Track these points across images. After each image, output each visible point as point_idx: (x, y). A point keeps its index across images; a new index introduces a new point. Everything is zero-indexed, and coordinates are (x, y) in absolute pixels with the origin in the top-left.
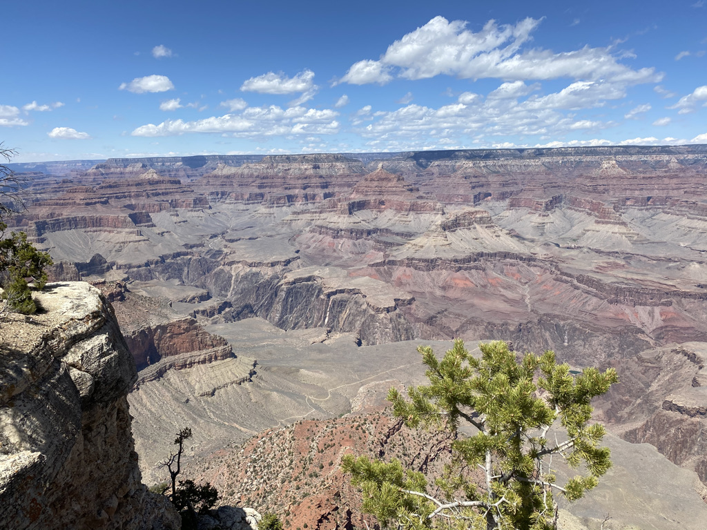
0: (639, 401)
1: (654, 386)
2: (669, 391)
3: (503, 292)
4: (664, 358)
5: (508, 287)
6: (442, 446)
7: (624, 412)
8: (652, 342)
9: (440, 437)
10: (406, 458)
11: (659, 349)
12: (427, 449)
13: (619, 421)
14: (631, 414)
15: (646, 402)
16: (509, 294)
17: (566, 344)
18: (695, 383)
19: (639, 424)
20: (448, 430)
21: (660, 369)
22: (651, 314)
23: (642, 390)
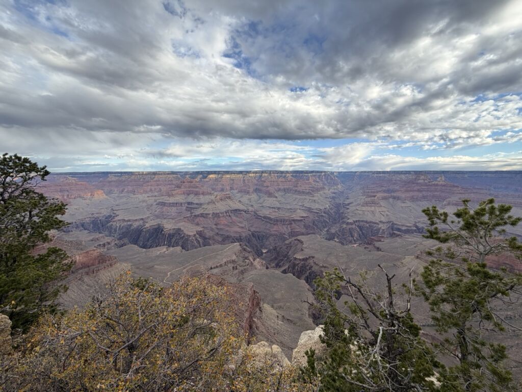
0: (286, 259)
1: (290, 253)
2: (294, 254)
4: (292, 243)
5: (240, 222)
7: (281, 264)
8: (288, 237)
11: (290, 240)
13: (280, 267)
14: (284, 263)
15: (288, 258)
18: (302, 250)
19: (287, 267)
21: (291, 246)
22: (287, 228)
23: (286, 255)
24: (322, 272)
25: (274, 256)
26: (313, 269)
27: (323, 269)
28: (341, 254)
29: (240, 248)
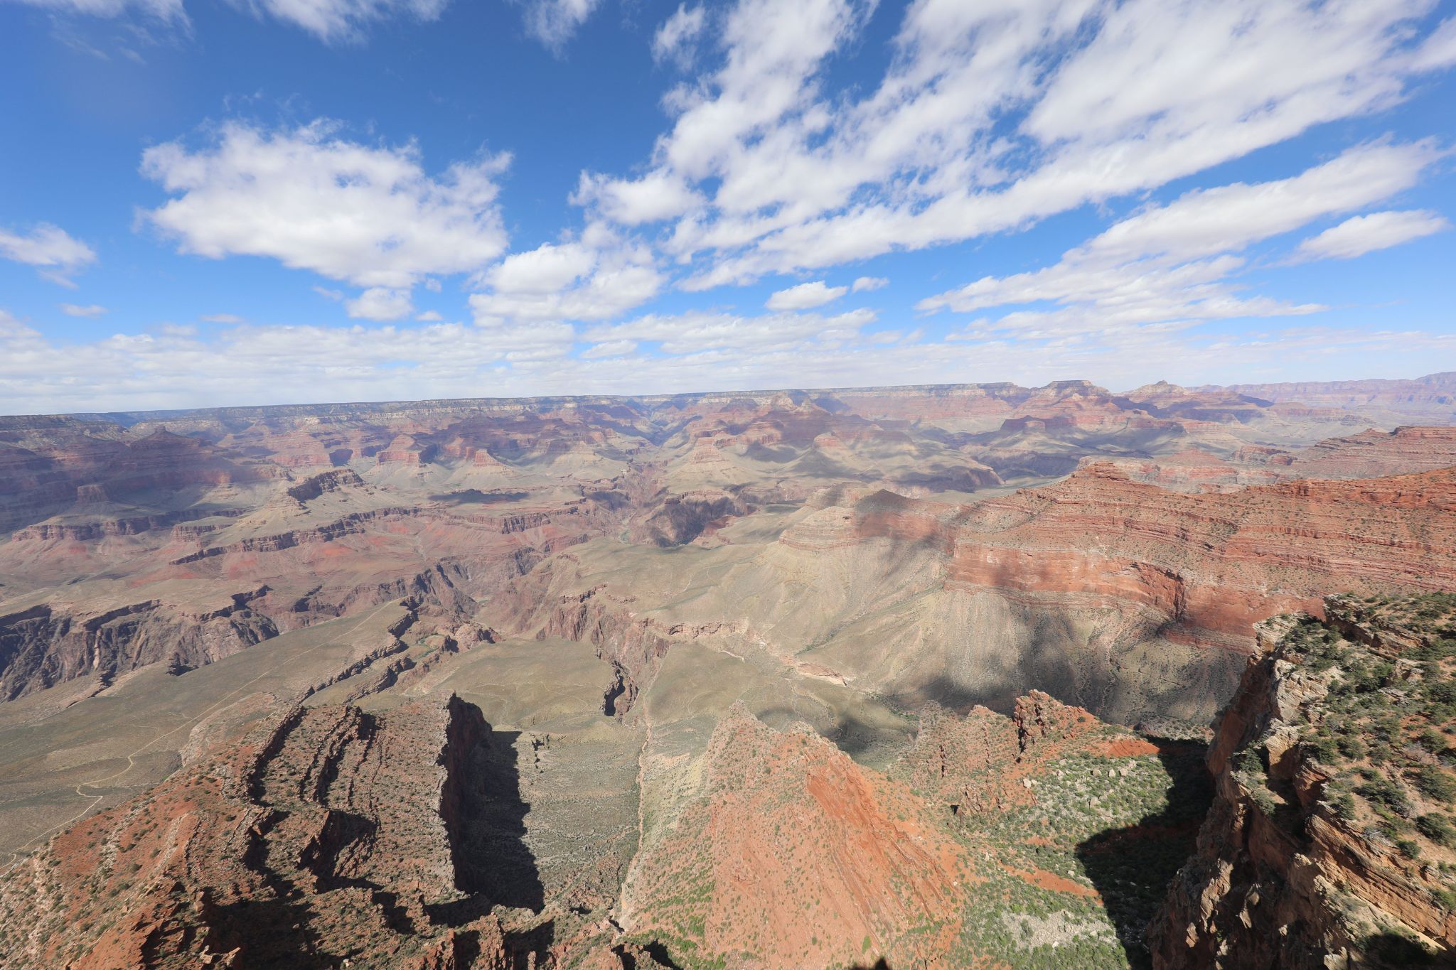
0: (542, 605)
1: (551, 589)
2: (562, 589)
3: (391, 549)
4: (553, 565)
5: (396, 543)
6: (346, 737)
7: (532, 620)
8: (542, 555)
9: (340, 731)
10: (295, 777)
11: (548, 559)
12: (326, 752)
13: (529, 627)
14: (537, 617)
15: (546, 604)
16: (399, 550)
17: (470, 580)
18: (578, 575)
19: (545, 624)
20: (350, 718)
21: (552, 574)
22: (536, 533)
23: (542, 596)
24: (626, 612)
25: (511, 607)
26: (607, 611)
27: (627, 606)
28: (659, 567)
29: (405, 611)
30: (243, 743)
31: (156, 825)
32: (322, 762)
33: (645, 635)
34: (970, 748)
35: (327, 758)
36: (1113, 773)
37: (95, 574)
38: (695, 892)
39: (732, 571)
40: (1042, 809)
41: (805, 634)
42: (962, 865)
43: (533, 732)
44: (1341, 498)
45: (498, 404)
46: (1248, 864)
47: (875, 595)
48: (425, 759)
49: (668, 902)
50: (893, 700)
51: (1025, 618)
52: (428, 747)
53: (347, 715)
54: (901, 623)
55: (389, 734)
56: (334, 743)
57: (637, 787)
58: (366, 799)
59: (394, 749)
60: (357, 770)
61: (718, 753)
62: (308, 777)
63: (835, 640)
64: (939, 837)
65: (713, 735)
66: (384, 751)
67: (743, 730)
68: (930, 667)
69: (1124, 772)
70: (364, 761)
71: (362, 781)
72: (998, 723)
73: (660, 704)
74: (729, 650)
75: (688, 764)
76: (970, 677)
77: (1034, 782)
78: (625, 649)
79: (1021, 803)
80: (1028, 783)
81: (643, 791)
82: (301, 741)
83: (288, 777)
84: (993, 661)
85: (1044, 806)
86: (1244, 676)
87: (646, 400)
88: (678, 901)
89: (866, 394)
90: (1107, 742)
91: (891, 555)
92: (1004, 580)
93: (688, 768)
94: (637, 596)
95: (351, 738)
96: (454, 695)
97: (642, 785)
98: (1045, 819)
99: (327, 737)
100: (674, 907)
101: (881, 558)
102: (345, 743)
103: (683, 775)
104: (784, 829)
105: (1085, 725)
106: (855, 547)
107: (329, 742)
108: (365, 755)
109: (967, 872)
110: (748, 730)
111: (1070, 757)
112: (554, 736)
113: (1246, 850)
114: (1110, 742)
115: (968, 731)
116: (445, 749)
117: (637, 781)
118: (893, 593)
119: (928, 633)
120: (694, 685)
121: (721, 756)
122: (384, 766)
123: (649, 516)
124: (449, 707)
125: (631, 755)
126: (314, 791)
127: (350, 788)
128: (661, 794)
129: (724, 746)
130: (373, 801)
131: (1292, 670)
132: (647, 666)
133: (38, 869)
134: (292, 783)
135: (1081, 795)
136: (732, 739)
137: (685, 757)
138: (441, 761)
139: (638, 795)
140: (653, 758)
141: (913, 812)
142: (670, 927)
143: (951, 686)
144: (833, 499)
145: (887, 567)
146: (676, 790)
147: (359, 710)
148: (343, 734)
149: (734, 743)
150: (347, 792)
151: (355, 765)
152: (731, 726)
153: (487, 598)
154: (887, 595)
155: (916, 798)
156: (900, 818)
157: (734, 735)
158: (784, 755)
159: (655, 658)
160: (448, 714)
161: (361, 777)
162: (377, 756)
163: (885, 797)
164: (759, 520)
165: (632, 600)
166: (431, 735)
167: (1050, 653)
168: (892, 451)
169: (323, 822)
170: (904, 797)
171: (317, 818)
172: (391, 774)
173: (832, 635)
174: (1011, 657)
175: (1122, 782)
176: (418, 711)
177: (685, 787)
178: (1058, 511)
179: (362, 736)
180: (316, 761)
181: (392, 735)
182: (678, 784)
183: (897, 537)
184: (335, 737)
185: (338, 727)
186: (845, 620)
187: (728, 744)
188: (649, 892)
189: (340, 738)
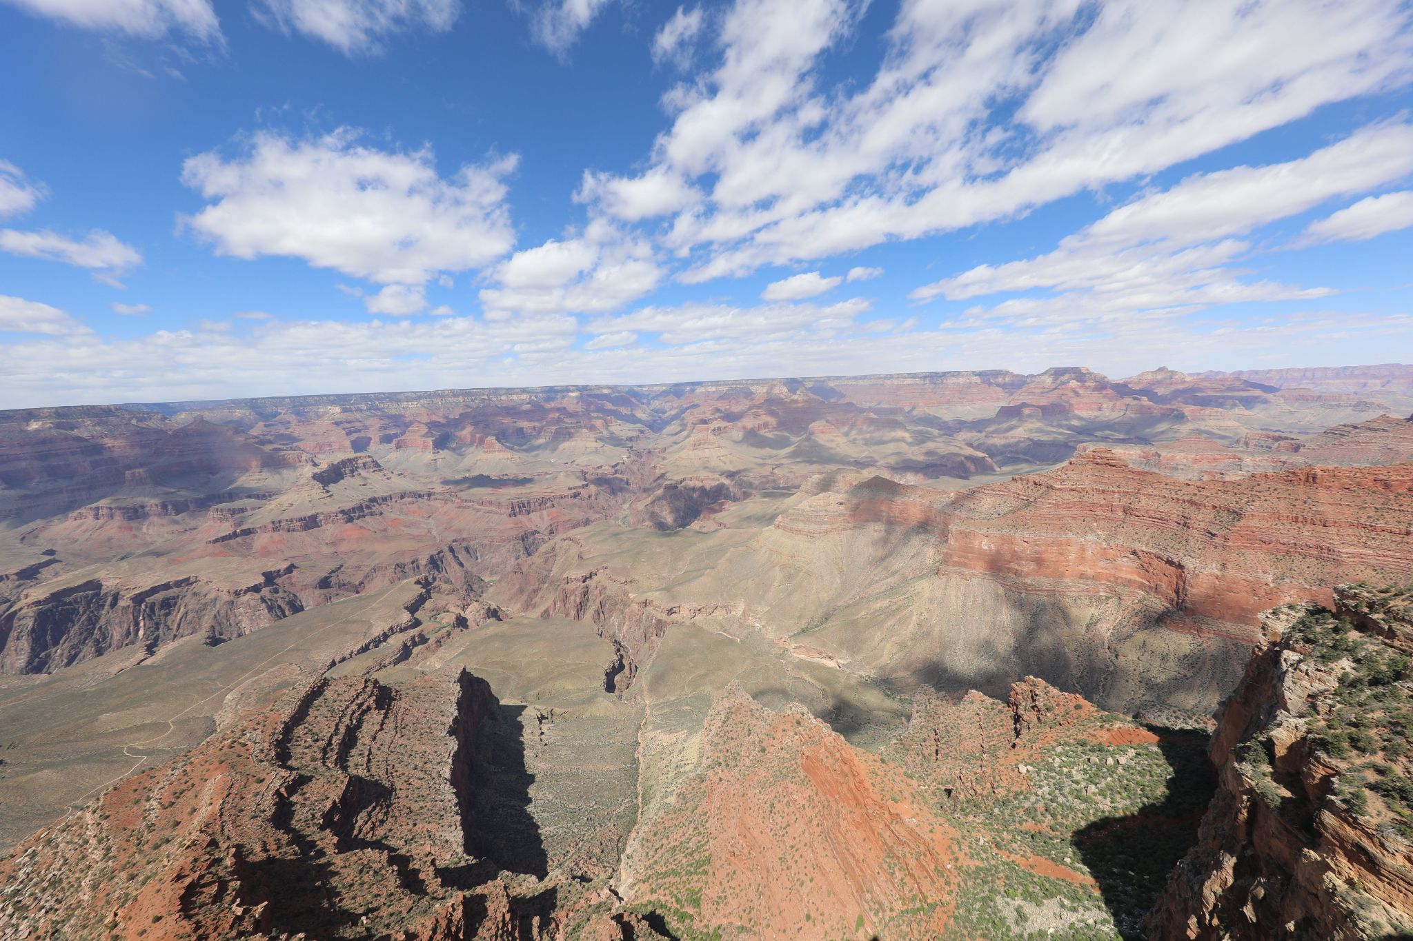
0: (546, 585)
1: (554, 570)
2: (565, 570)
3: (406, 530)
4: (557, 547)
5: (411, 525)
6: (364, 707)
7: (537, 599)
8: (546, 538)
9: (358, 701)
10: (318, 743)
11: (552, 542)
12: (346, 721)
13: (534, 606)
14: (542, 596)
15: (550, 584)
16: (414, 531)
17: (479, 560)
18: (581, 557)
19: (549, 603)
20: (368, 689)
21: (555, 556)
22: (541, 517)
23: (546, 576)
24: (626, 593)
25: (517, 586)
26: (608, 592)
27: (627, 587)
28: (658, 550)
29: (419, 590)
30: (272, 710)
31: (193, 785)
32: (342, 730)
33: (644, 617)
34: (964, 733)
35: (348, 726)
36: (1110, 761)
37: (140, 552)
38: (691, 865)
39: (728, 554)
40: (1037, 795)
41: (799, 618)
42: (955, 848)
43: (537, 706)
44: (1353, 486)
45: (506, 393)
46: (1252, 856)
47: (869, 580)
48: (436, 729)
49: (666, 875)
50: (886, 684)
51: (1019, 605)
52: (440, 718)
53: (366, 687)
54: (895, 607)
55: (404, 705)
56: (354, 712)
57: (635, 762)
58: (383, 766)
59: (409, 719)
60: (374, 738)
61: (714, 732)
62: (330, 743)
63: (829, 624)
64: (932, 819)
65: (710, 713)
66: (399, 721)
67: (738, 709)
68: (922, 652)
69: (1123, 760)
70: (381, 729)
71: (379, 749)
72: (993, 709)
73: (658, 681)
74: (725, 631)
75: (685, 741)
76: (963, 662)
77: (1030, 768)
78: (625, 629)
79: (1016, 789)
80: (1023, 769)
81: (642, 766)
82: (324, 710)
83: (313, 744)
84: (986, 647)
85: (1040, 792)
86: (1248, 666)
87: (645, 389)
88: (675, 873)
89: (860, 382)
90: (1104, 731)
91: (885, 541)
92: (997, 566)
93: (686, 745)
94: (637, 578)
95: (369, 708)
96: (464, 669)
97: (641, 759)
98: (1040, 806)
99: (347, 707)
100: (671, 879)
101: (875, 543)
102: (364, 712)
103: (680, 752)
104: (778, 807)
105: (1082, 712)
106: (848, 532)
107: (349, 711)
108: (382, 724)
109: (961, 855)
110: (743, 710)
111: (1066, 744)
112: (557, 710)
113: (1251, 843)
114: (1108, 730)
115: (963, 715)
116: (455, 720)
117: (636, 756)
118: (887, 578)
119: (923, 618)
120: (692, 665)
121: (717, 734)
122: (399, 735)
123: (648, 501)
124: (459, 681)
125: (630, 731)
126: (335, 757)
127: (368, 756)
128: (659, 769)
129: (720, 724)
130: (389, 768)
131: (1300, 661)
132: (646, 645)
133: (90, 822)
134: (316, 749)
135: (1077, 783)
136: (728, 718)
137: (682, 734)
138: (452, 732)
139: (637, 769)
140: (651, 735)
141: (906, 794)
142: (668, 898)
143: (945, 671)
144: (826, 485)
145: (880, 552)
146: (673, 765)
147: (376, 682)
148: (362, 704)
149: (729, 722)
150: (366, 759)
151: (372, 733)
152: (727, 705)
153: (495, 578)
154: (881, 580)
155: (909, 781)
156: (894, 800)
157: (729, 714)
158: (779, 735)
159: (654, 637)
160: (458, 688)
161: (378, 745)
162: (393, 725)
163: (878, 778)
164: (755, 505)
165: (631, 582)
166: (443, 707)
167: (1045, 639)
168: (886, 438)
169: (343, 787)
170: (897, 779)
171: (338, 782)
172: (406, 743)
173: (826, 618)
174: (1005, 643)
175: (1120, 770)
176: (431, 684)
177: (682, 763)
178: (1055, 498)
179: (379, 707)
180: (337, 729)
181: (407, 706)
182: (676, 760)
183: (891, 523)
184: (354, 707)
185: (357, 697)
186: (839, 604)
187: (724, 722)
188: (648, 864)
189: (359, 708)
